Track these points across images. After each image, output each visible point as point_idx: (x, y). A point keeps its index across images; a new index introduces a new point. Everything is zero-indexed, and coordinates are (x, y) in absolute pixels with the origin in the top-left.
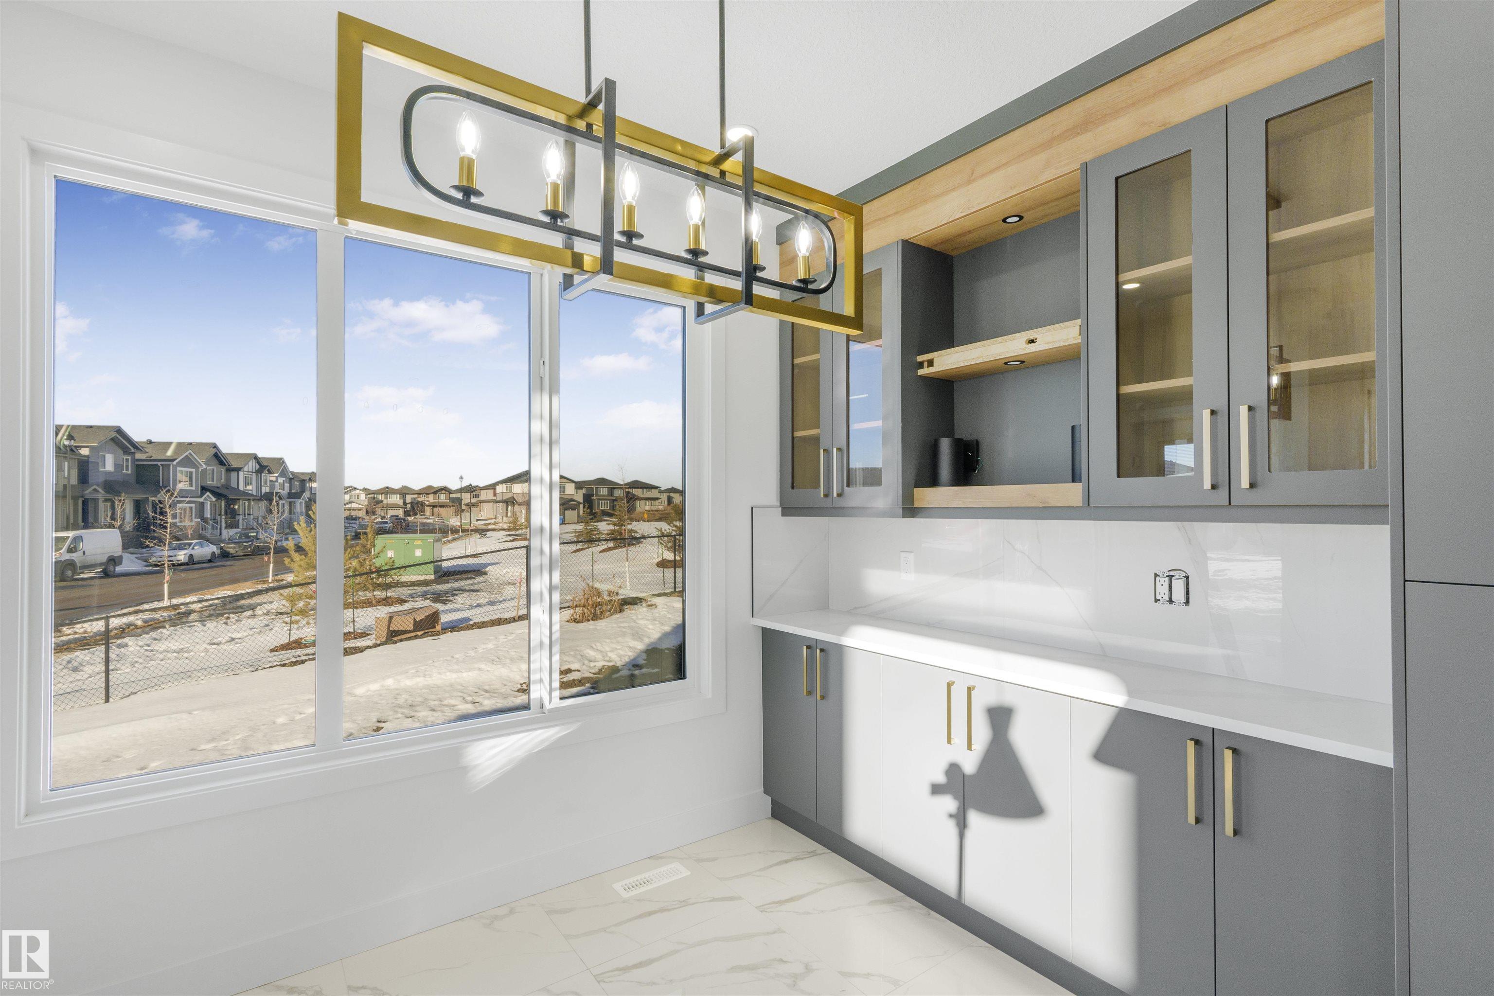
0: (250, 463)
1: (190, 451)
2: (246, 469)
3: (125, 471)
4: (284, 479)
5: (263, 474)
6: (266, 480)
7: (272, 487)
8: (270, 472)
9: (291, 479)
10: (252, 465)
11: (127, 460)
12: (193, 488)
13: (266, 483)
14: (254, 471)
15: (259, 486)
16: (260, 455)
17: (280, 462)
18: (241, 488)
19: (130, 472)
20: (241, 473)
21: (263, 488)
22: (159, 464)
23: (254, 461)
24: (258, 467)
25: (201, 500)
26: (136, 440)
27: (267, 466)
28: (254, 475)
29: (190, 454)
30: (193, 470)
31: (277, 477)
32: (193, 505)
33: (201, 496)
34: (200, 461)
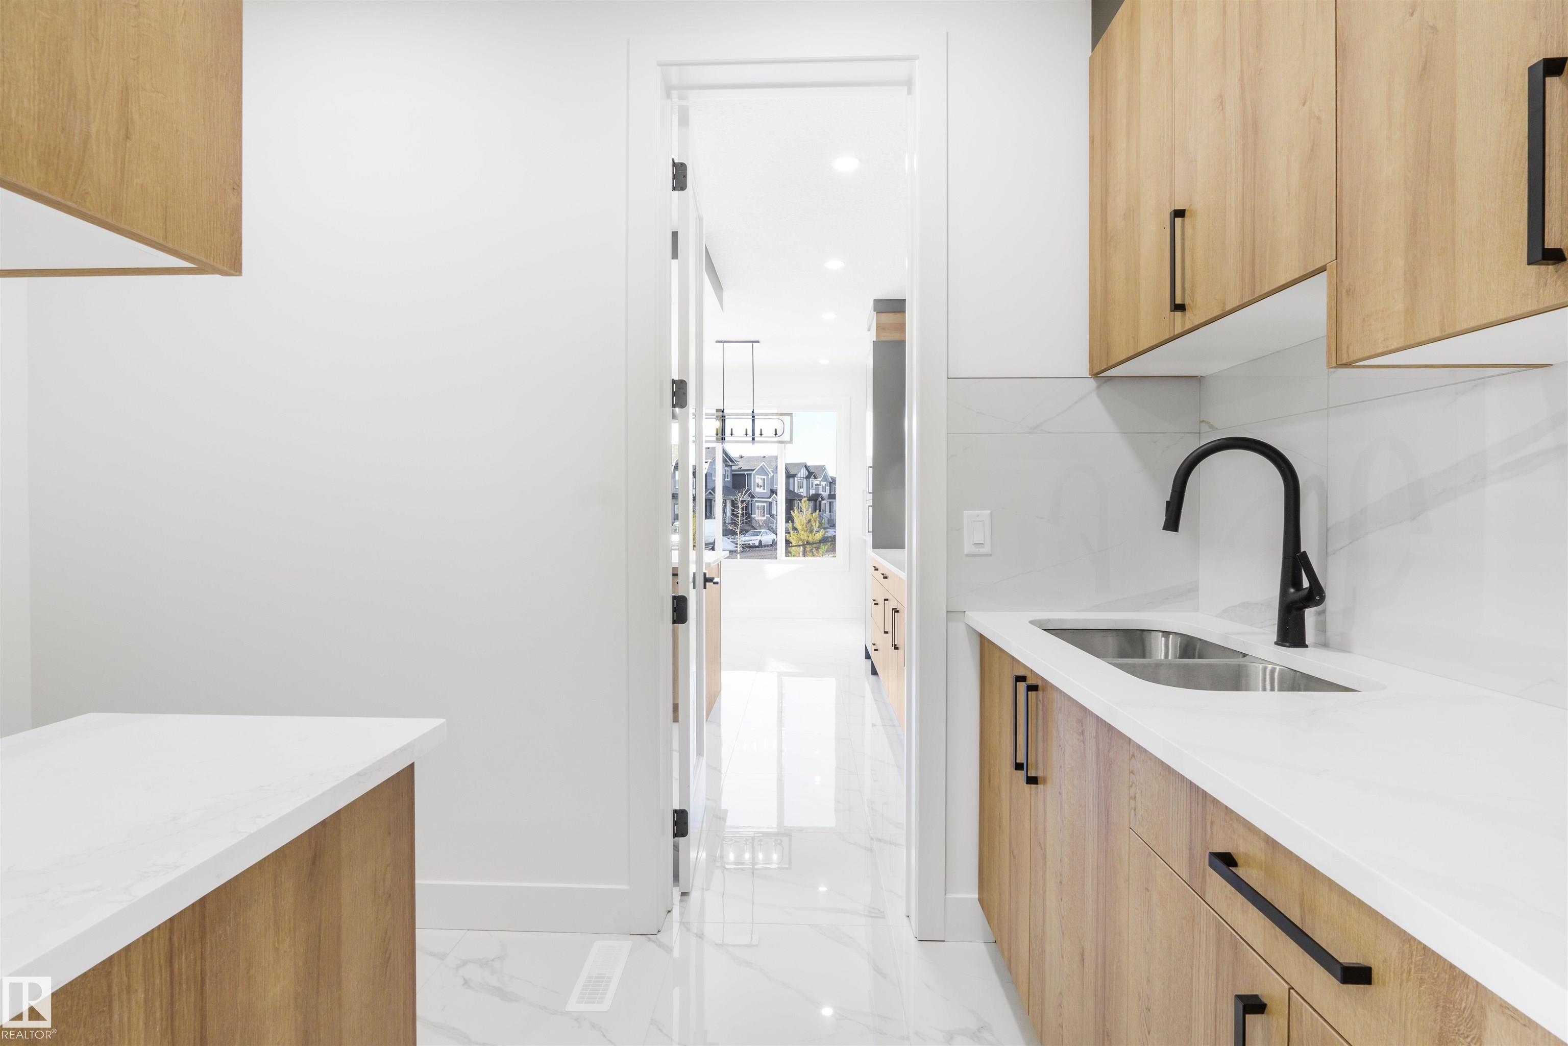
0: (802, 471)
1: (763, 463)
2: (799, 475)
3: (726, 479)
4: (826, 483)
5: (810, 479)
6: (812, 483)
7: (817, 489)
8: (815, 478)
9: (830, 483)
10: (803, 473)
11: (728, 471)
12: (765, 491)
13: (812, 486)
14: (805, 477)
15: (808, 489)
16: (808, 464)
17: (822, 468)
18: (796, 491)
19: (729, 480)
20: (796, 479)
21: (811, 490)
22: (745, 473)
23: (805, 469)
24: (807, 473)
25: (770, 500)
26: (732, 456)
27: (813, 473)
28: (805, 479)
29: (763, 465)
30: (765, 477)
31: (820, 481)
32: (765, 504)
33: (770, 498)
34: (769, 470)
